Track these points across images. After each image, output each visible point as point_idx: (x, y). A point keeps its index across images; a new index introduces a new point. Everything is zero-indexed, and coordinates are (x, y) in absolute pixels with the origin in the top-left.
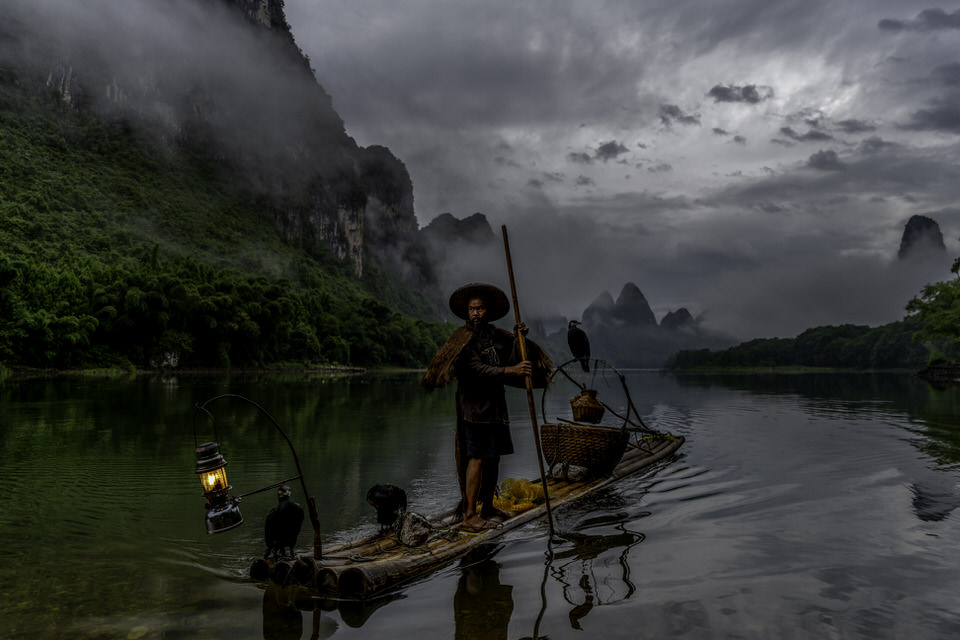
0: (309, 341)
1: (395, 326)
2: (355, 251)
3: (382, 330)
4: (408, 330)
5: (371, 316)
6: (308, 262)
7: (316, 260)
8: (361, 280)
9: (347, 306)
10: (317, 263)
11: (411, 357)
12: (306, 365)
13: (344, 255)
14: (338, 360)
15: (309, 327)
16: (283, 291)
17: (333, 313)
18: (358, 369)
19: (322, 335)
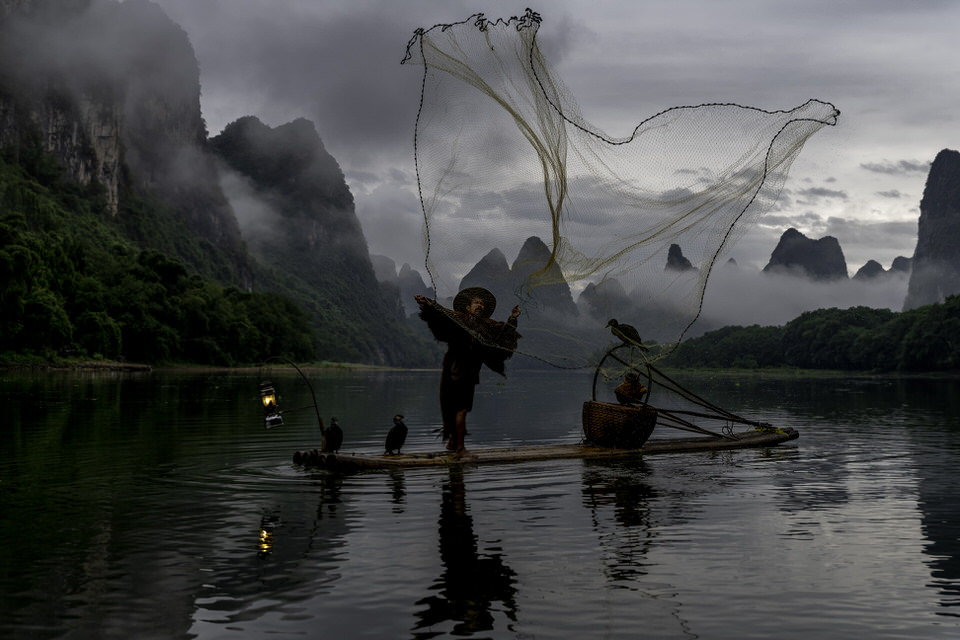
0: (54, 318)
1: (194, 297)
2: (106, 171)
3: (173, 303)
4: (212, 305)
5: (154, 280)
6: (31, 187)
7: (45, 184)
8: (117, 221)
9: (115, 263)
10: (47, 190)
11: (217, 348)
12: (50, 360)
13: (89, 177)
14: (103, 352)
15: (52, 296)
16: (14, 234)
17: (90, 273)
18: (140, 366)
19: (74, 309)
